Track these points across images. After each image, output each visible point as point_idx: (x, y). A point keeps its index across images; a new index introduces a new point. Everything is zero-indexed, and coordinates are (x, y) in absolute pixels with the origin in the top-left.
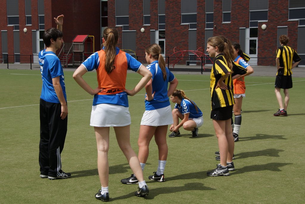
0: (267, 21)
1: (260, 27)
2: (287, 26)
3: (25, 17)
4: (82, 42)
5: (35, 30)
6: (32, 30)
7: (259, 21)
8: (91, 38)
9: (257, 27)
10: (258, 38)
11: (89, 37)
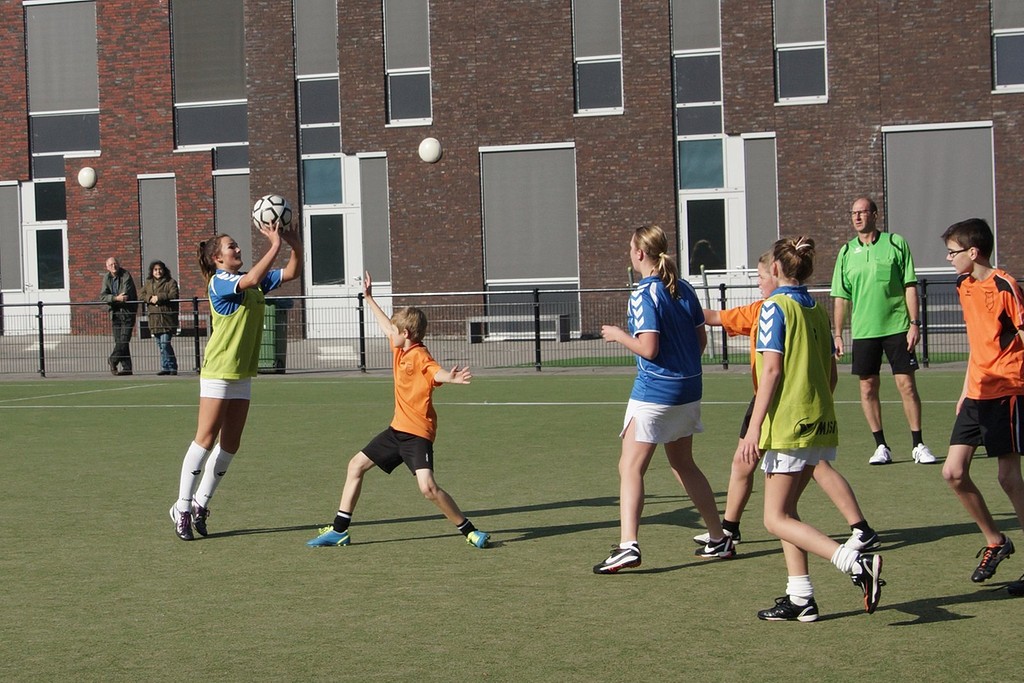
0: (97, 153)
1: (73, 177)
2: (173, 175)
7: (68, 155)
9: (63, 179)
10: (68, 224)
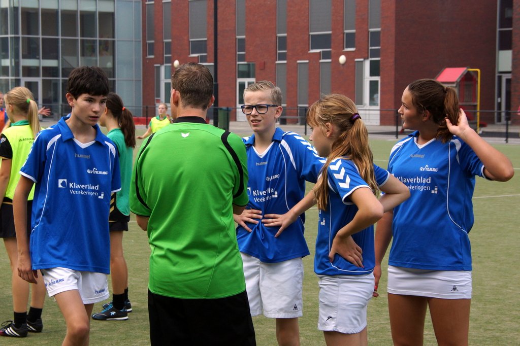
3: (342, 35)
4: (453, 83)
5: (362, 60)
6: (356, 60)
8: (472, 74)
11: (469, 72)
